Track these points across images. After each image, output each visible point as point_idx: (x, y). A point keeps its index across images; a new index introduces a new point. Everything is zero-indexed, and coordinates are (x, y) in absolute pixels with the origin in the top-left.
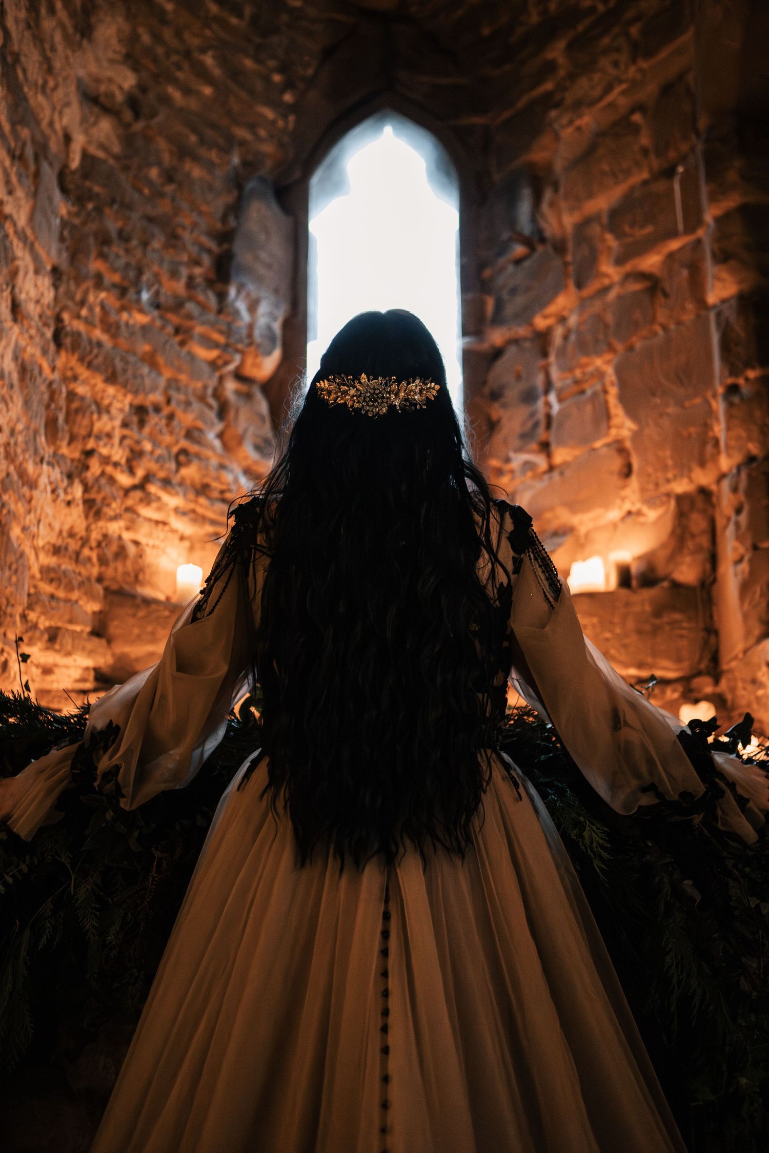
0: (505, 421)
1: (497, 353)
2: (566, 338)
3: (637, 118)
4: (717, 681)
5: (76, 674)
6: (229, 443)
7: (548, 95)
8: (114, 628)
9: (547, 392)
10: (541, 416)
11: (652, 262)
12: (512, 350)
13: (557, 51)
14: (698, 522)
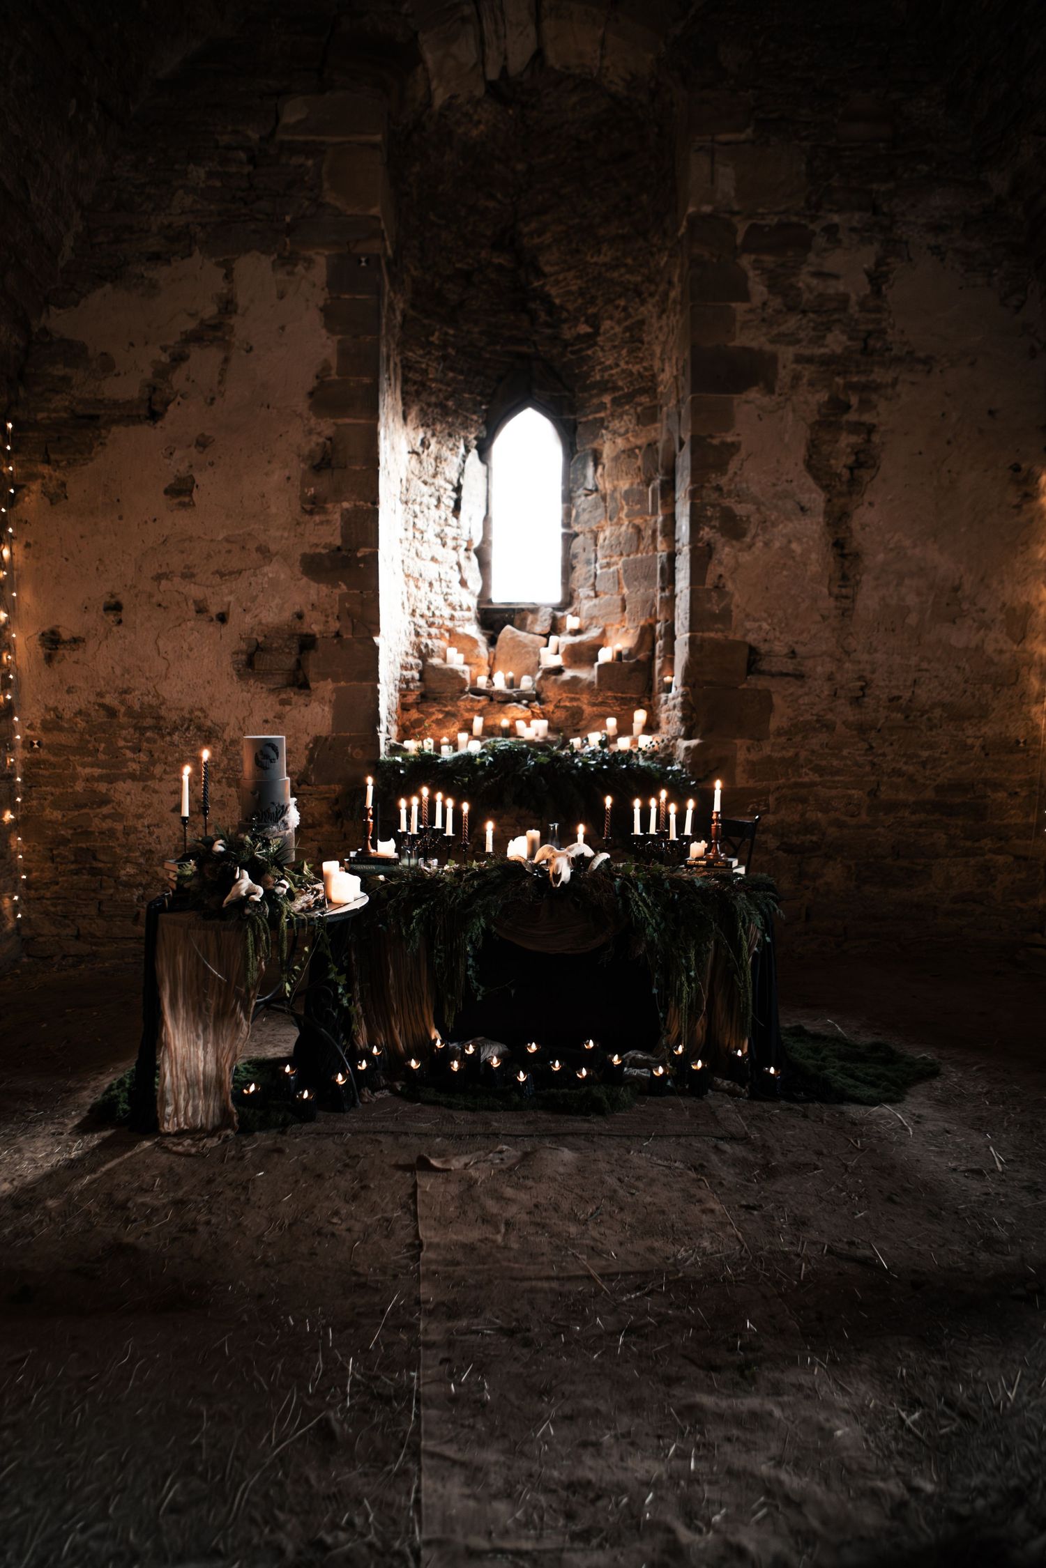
0: (577, 569)
1: (576, 535)
2: (605, 540)
3: (637, 451)
4: (650, 700)
5: (414, 697)
6: (463, 583)
7: (602, 420)
8: (426, 676)
9: (596, 562)
10: (592, 572)
11: (638, 521)
12: (581, 537)
13: (607, 399)
14: (648, 639)
